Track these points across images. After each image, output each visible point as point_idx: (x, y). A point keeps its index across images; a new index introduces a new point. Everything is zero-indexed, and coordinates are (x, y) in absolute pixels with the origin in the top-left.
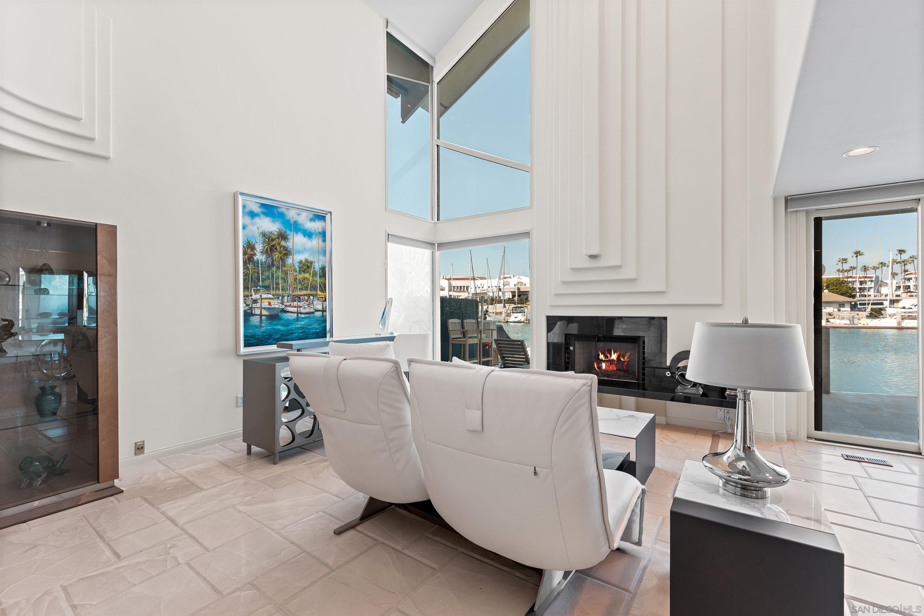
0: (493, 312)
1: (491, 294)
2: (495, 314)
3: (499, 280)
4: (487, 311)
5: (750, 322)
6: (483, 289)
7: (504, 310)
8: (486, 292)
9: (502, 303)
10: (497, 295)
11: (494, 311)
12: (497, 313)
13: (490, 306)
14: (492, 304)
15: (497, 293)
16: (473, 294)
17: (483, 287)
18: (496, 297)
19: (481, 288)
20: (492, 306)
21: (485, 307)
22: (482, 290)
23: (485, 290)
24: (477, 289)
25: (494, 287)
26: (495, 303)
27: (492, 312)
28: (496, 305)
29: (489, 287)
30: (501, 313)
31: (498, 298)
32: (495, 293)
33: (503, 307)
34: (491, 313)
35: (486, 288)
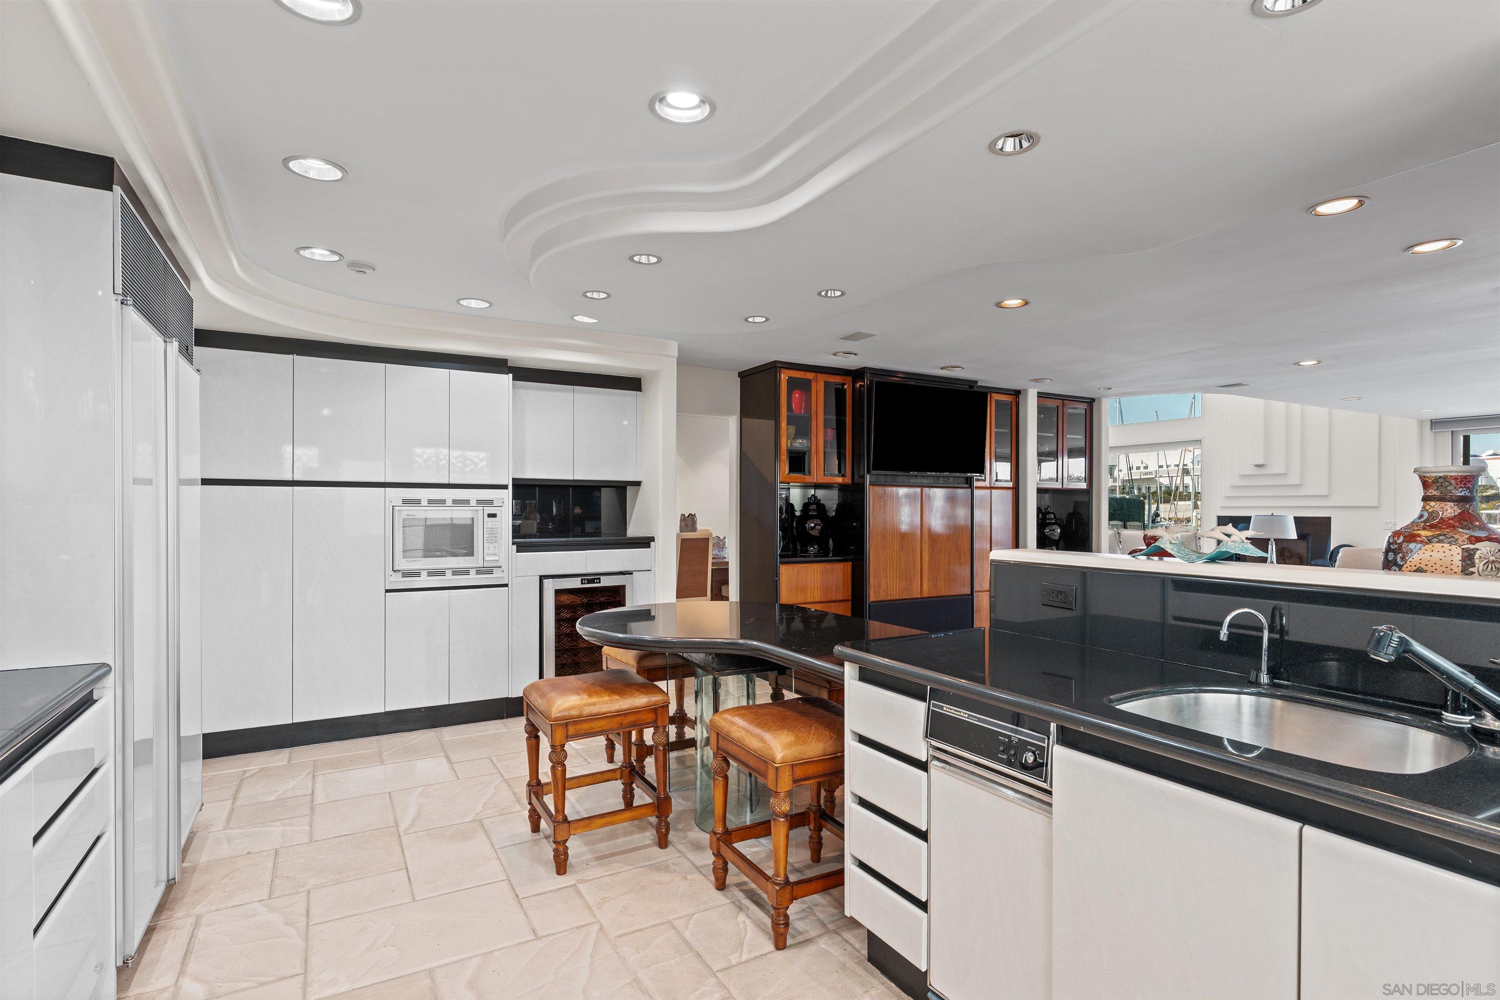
0: (1170, 519)
1: (1165, 481)
2: (1173, 522)
3: (1183, 452)
4: (1157, 515)
5: (1274, 514)
6: (1146, 471)
7: (1194, 514)
8: (1153, 476)
9: (1189, 499)
10: (1178, 482)
11: (1172, 515)
12: (1178, 519)
13: (1162, 506)
14: (1167, 501)
15: (1179, 478)
16: (1124, 481)
17: (1146, 468)
18: (1177, 488)
19: (1142, 470)
20: (1168, 506)
21: (1154, 507)
22: (1146, 474)
23: (1150, 473)
24: (1134, 471)
25: (1172, 467)
26: (1175, 500)
27: (1167, 519)
28: (1175, 503)
29: (1161, 467)
30: (1188, 520)
31: (1181, 489)
32: (1174, 478)
33: (1191, 507)
34: (1165, 519)
35: (1153, 468)
